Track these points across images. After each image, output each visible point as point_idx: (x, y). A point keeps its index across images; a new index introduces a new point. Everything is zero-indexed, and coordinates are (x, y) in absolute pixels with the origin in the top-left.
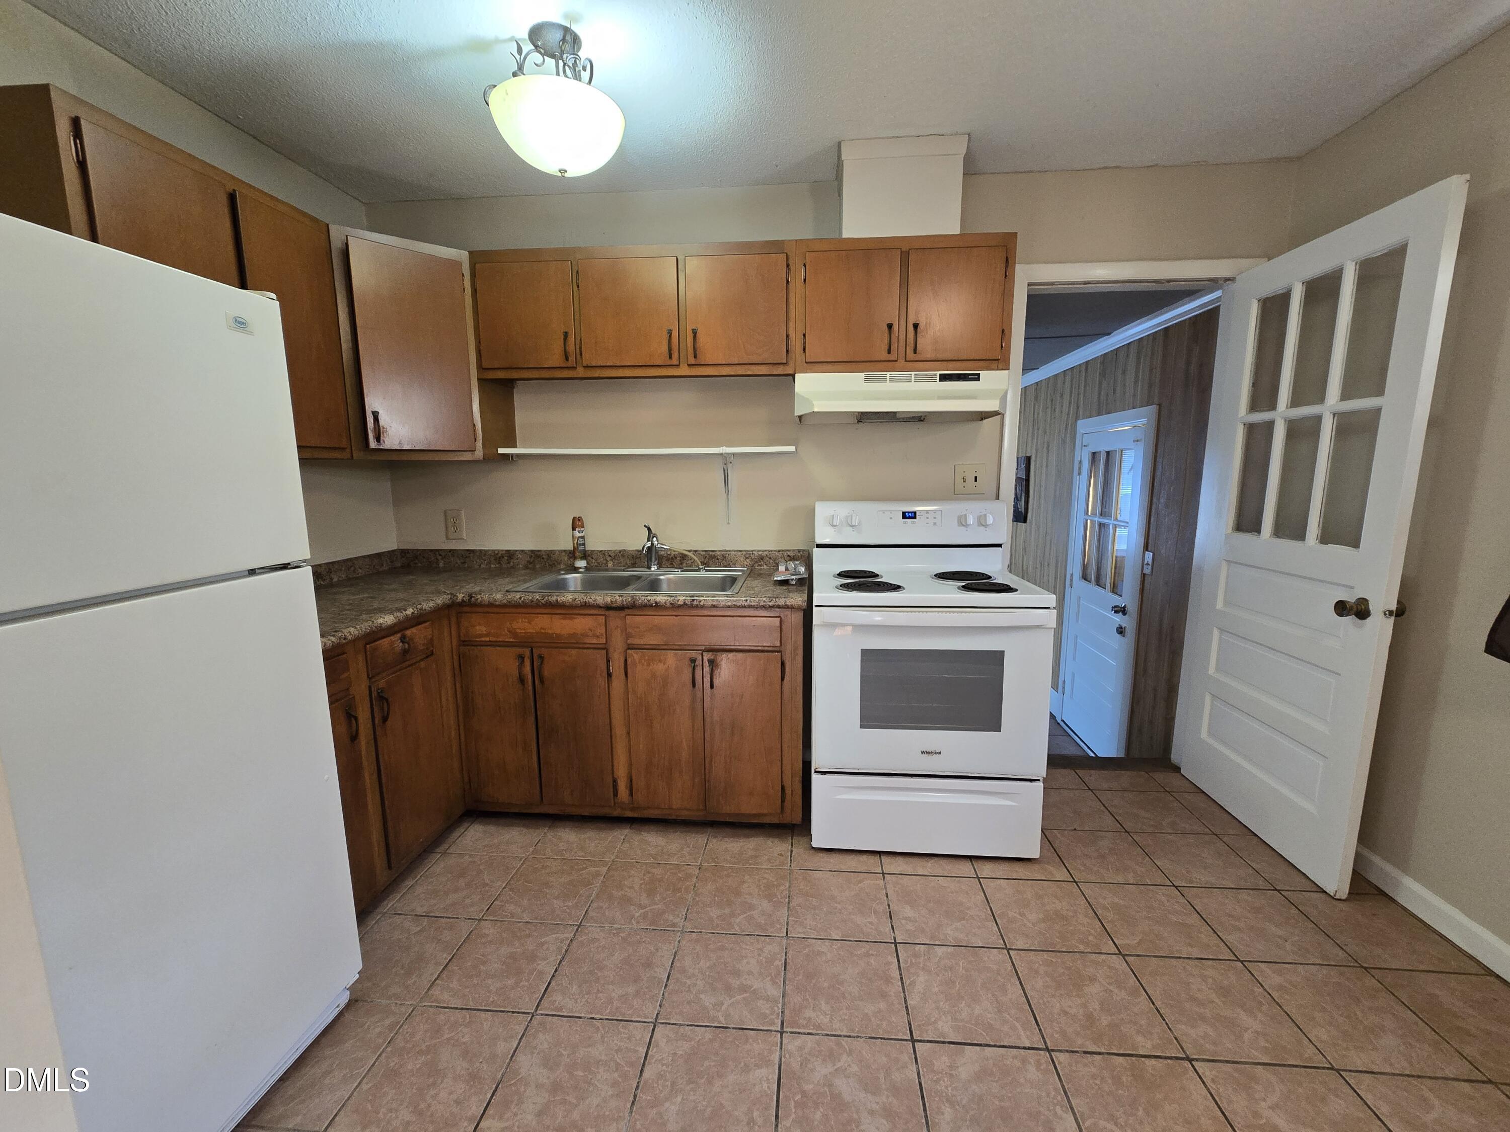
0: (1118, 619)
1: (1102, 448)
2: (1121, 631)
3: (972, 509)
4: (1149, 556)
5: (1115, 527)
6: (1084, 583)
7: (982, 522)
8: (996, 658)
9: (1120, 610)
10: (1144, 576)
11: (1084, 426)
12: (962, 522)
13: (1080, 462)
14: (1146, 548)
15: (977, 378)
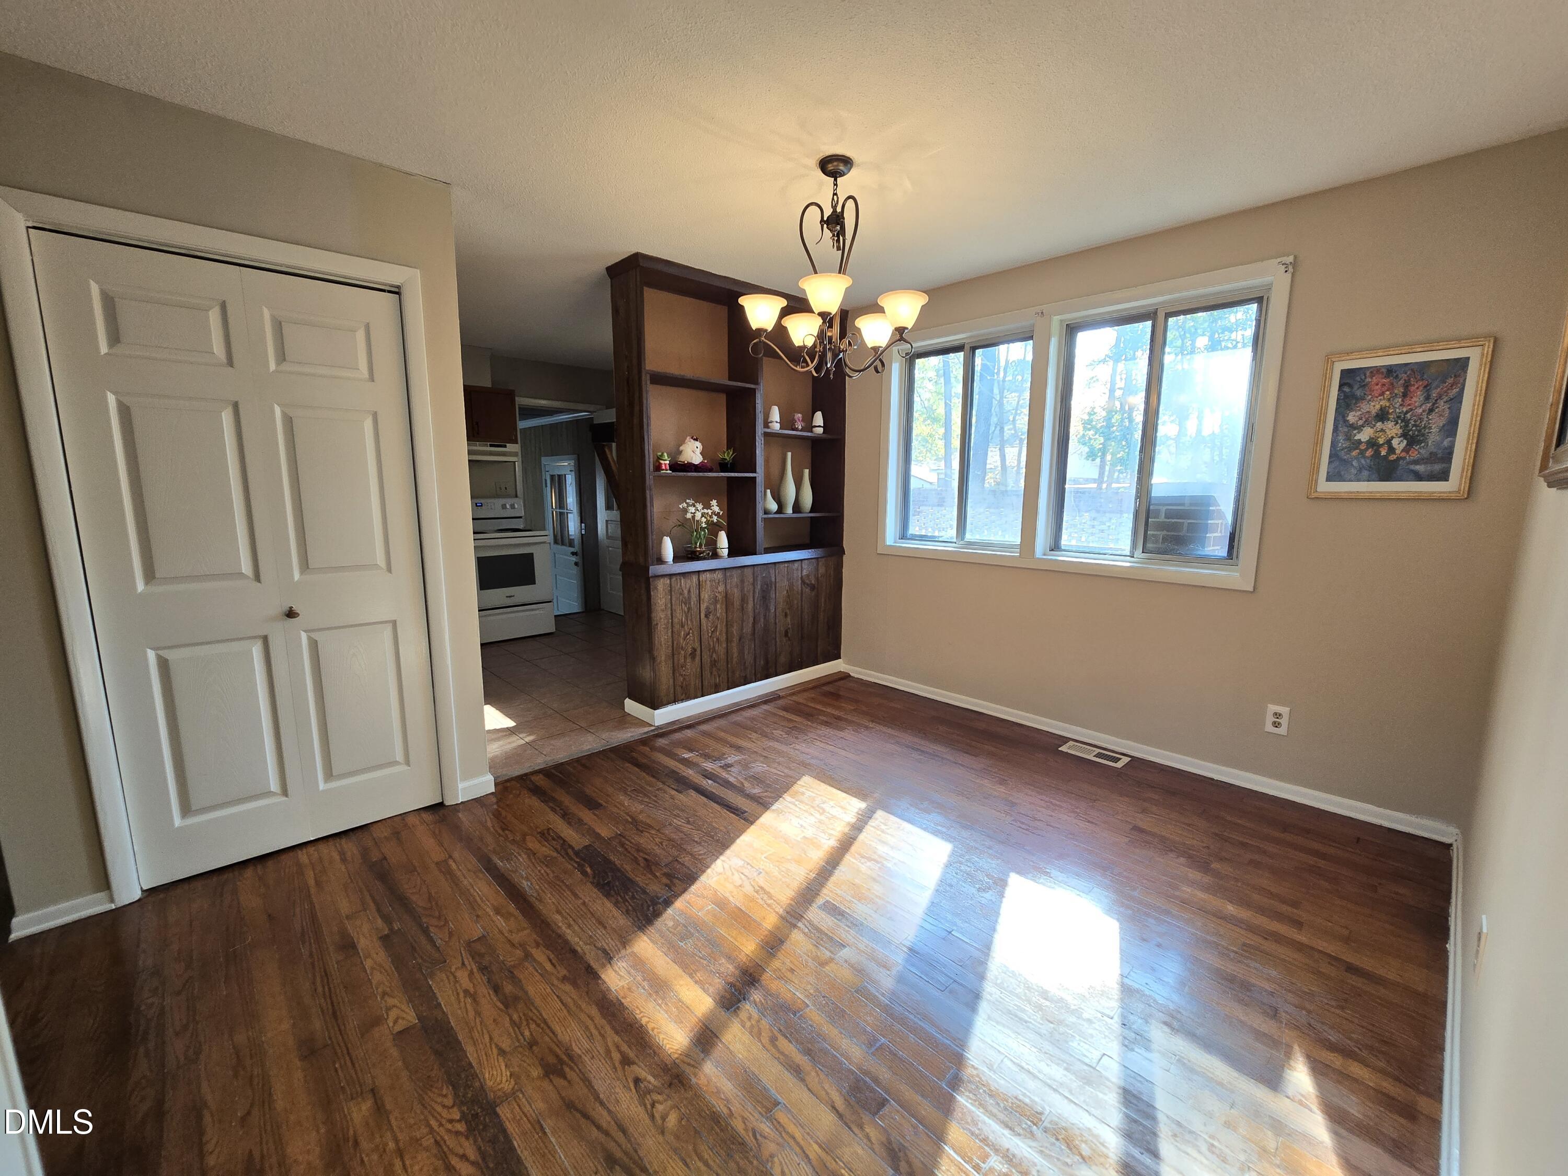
0: (574, 559)
1: (556, 473)
2: (576, 564)
3: (508, 502)
4: (583, 525)
5: (567, 513)
6: (556, 546)
7: (512, 506)
8: (530, 557)
9: (573, 554)
10: (582, 535)
11: (545, 460)
12: (504, 507)
13: (546, 480)
14: (581, 522)
15: (505, 446)
